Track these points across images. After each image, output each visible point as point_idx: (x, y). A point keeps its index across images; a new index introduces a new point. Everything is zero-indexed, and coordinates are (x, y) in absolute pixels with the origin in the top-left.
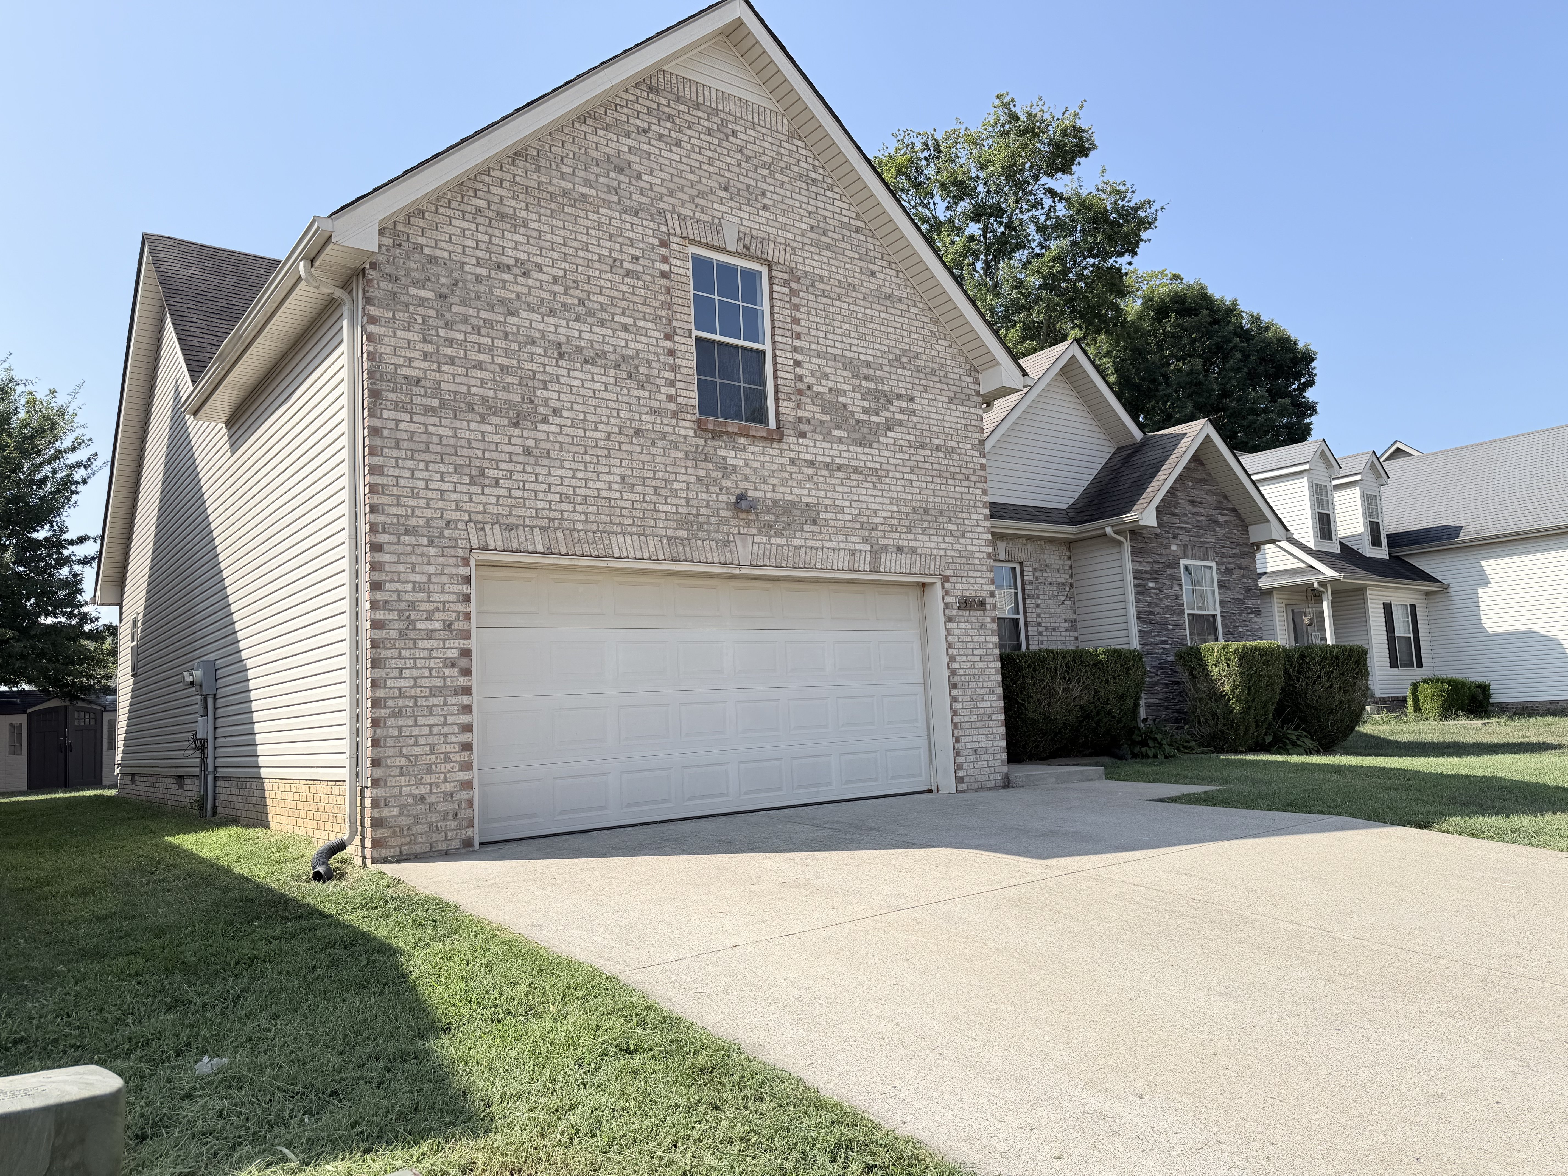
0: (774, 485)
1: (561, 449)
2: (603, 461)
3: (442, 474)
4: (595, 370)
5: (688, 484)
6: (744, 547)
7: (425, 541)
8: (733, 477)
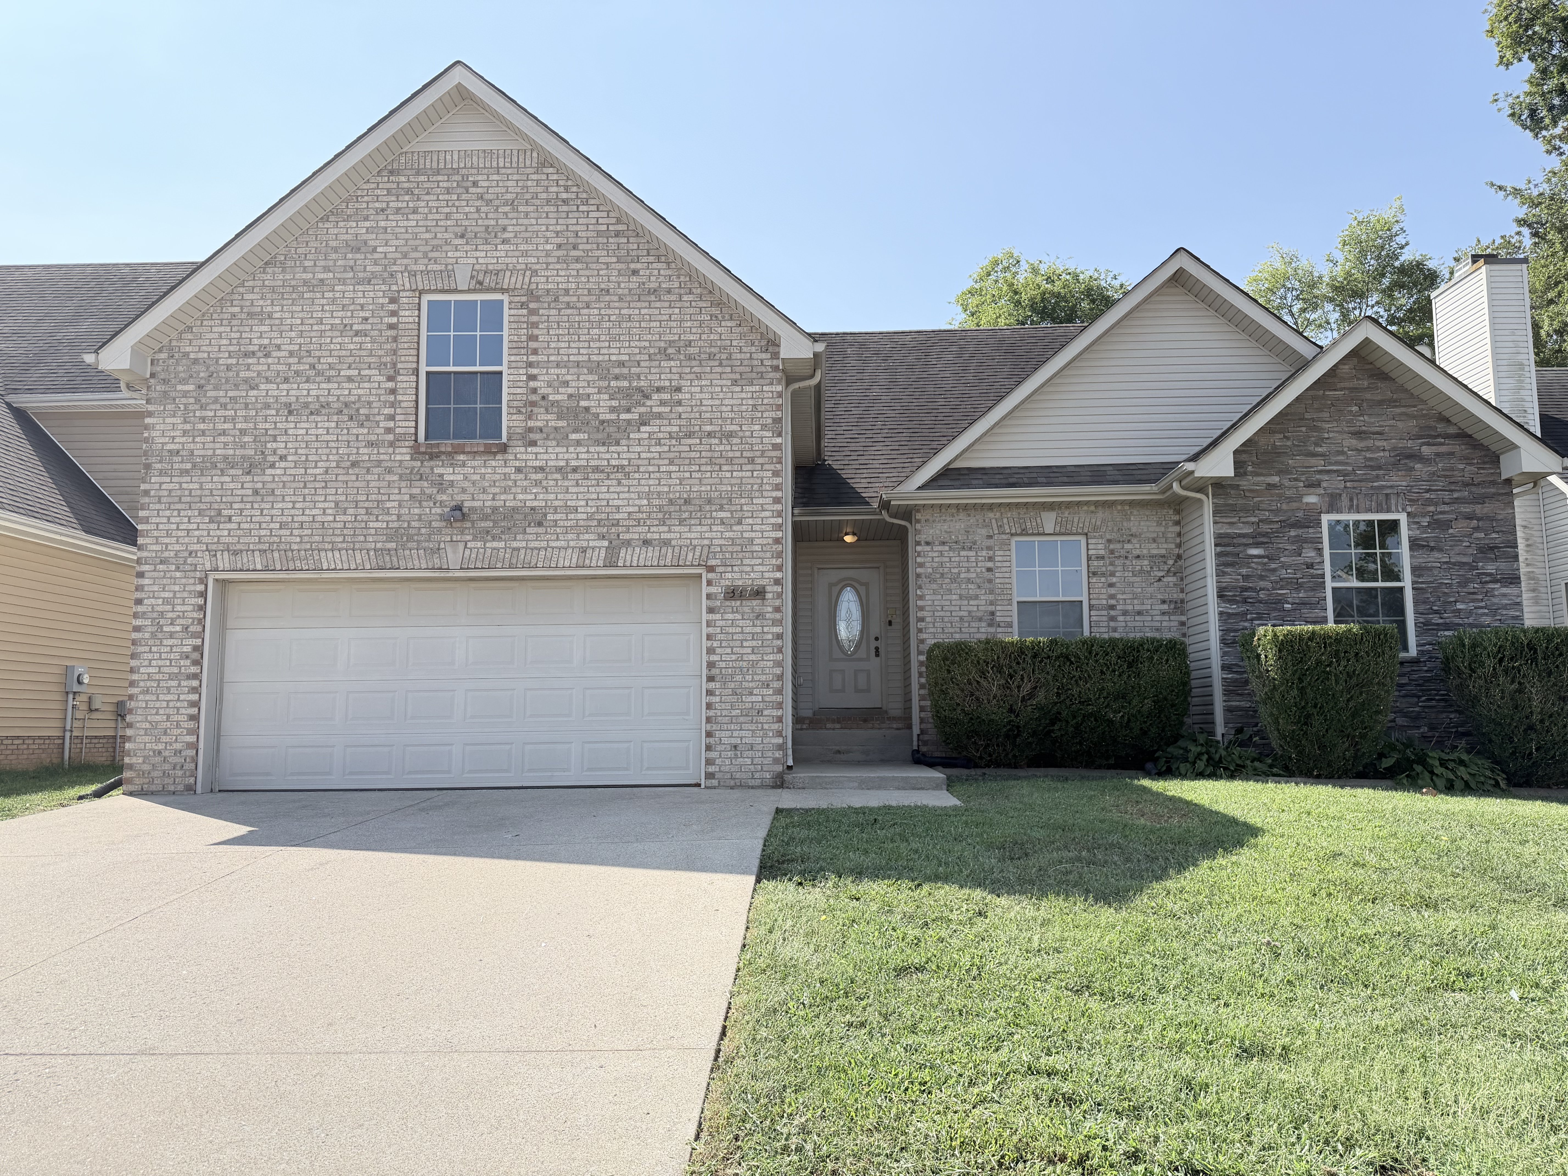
0: (494, 494)
1: (284, 487)
2: (319, 491)
3: (189, 517)
4: (319, 419)
5: (400, 502)
6: (454, 552)
7: (173, 567)
8: (450, 491)
